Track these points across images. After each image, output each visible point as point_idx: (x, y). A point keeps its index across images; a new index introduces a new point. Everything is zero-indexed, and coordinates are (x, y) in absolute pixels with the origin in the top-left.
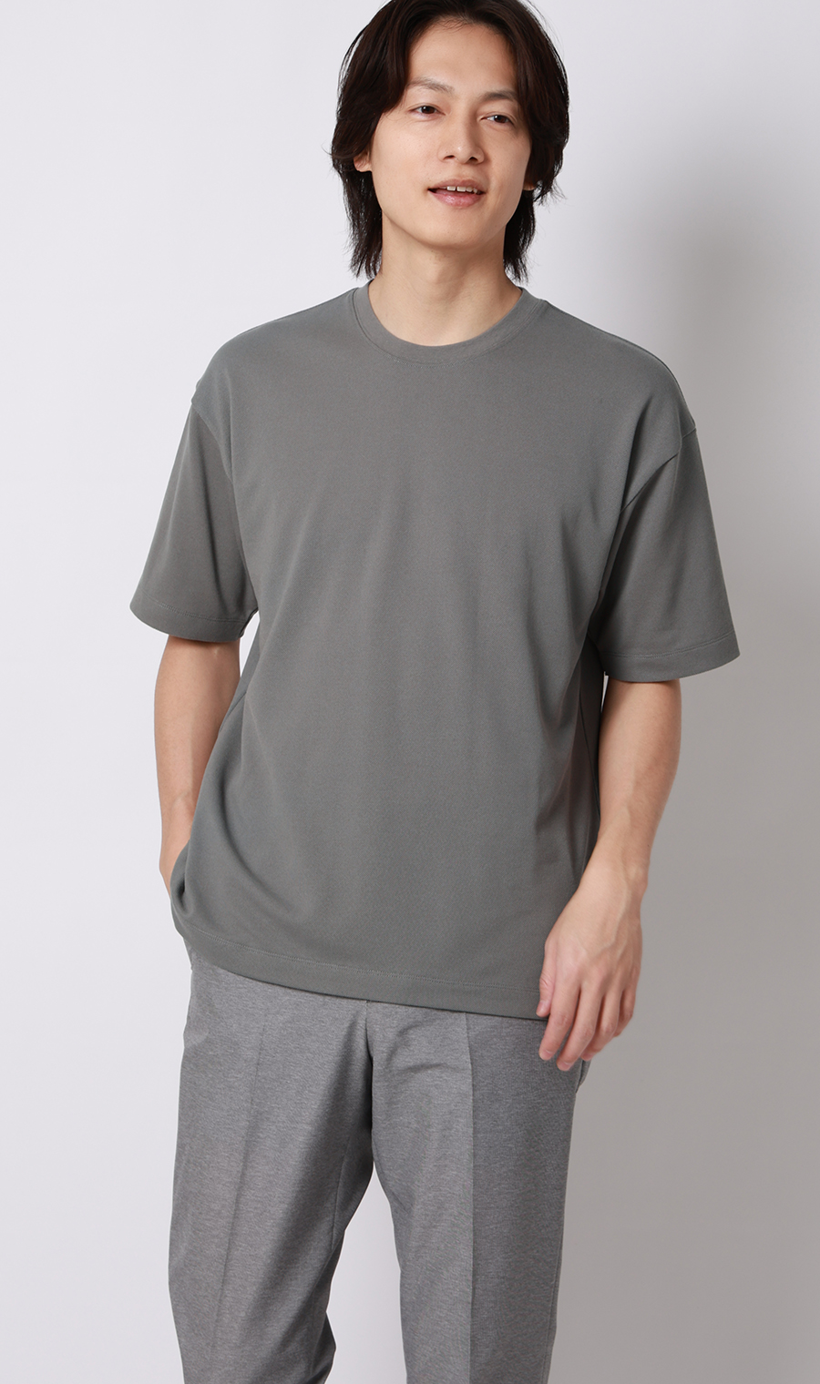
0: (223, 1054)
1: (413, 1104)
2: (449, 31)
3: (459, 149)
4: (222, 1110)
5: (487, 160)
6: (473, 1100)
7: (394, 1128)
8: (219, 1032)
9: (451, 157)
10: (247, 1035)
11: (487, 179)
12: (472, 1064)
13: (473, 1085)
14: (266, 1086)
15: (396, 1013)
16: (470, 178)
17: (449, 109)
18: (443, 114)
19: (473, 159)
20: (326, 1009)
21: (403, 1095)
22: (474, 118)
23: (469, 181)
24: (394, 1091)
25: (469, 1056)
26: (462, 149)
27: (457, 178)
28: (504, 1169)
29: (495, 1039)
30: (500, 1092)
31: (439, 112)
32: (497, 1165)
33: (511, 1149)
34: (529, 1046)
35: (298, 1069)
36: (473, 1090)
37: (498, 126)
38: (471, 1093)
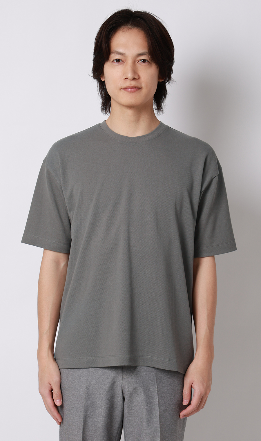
0: (72, 395)
1: (137, 414)
2: (124, 32)
3: (129, 75)
4: (73, 415)
5: (139, 78)
6: (159, 412)
7: (129, 421)
8: (72, 387)
9: (127, 78)
10: (81, 389)
11: (141, 84)
12: (158, 399)
13: (159, 407)
14: (88, 406)
15: (133, 382)
16: (134, 85)
17: (126, 60)
18: (124, 62)
19: (134, 78)
20: (108, 380)
21: (134, 410)
22: (134, 62)
23: (134, 86)
24: (131, 409)
25: (157, 397)
26: (130, 75)
27: (130, 86)
28: (167, 434)
29: (165, 390)
30: (167, 408)
31: (123, 62)
32: (165, 433)
33: (170, 427)
34: (176, 392)
35: (99, 400)
36: (159, 408)
37: (143, 64)
38: (158, 409)
